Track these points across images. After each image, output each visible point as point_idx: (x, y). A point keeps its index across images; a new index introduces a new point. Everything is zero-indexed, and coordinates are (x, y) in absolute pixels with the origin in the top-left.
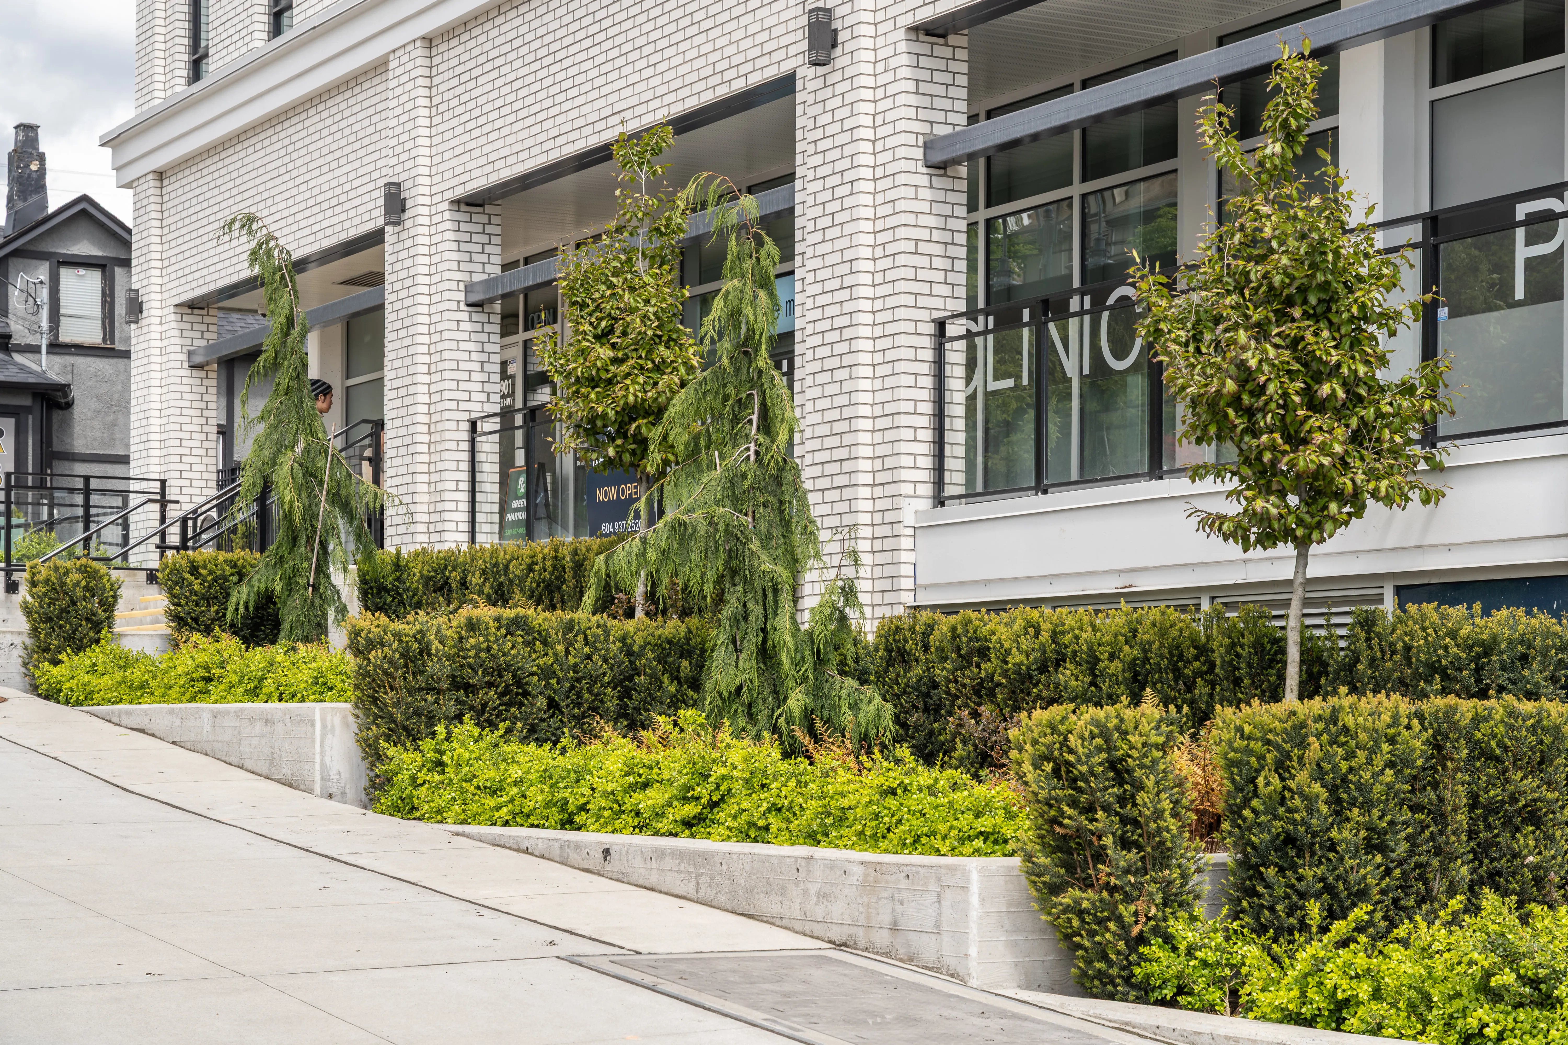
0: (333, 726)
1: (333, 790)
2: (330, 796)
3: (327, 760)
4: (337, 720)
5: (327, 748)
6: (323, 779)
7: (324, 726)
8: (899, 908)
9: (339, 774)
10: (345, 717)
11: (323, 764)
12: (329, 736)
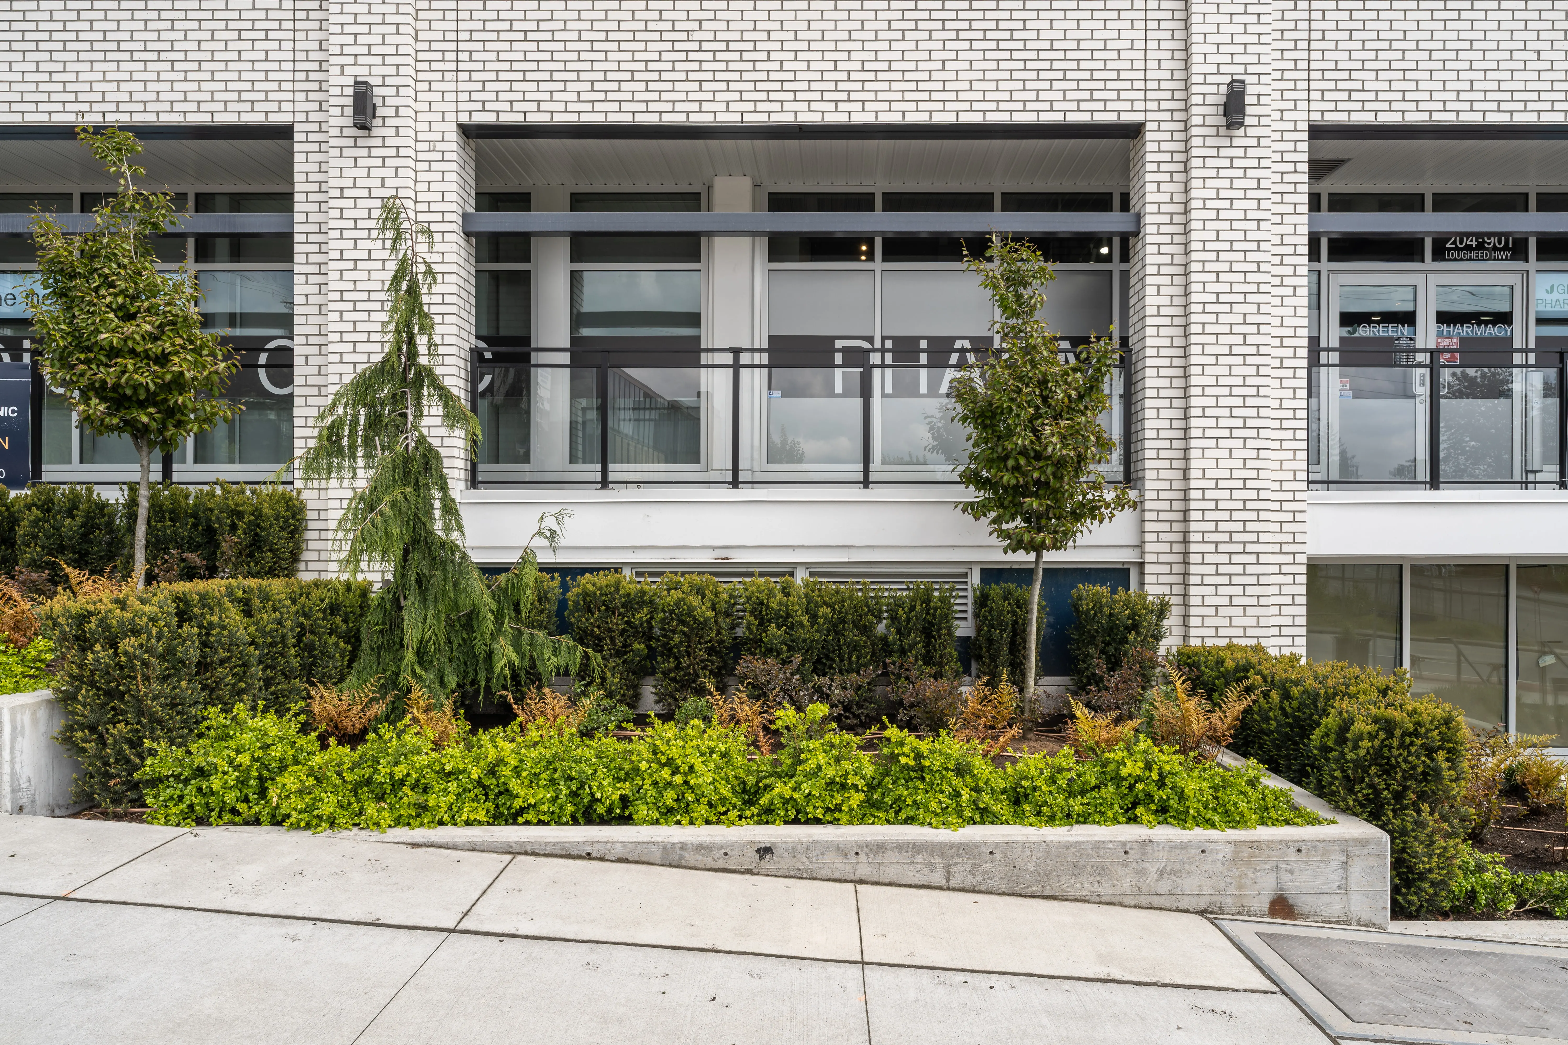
0: (23, 727)
1: (24, 801)
2: (21, 809)
3: (18, 767)
4: (26, 719)
5: (17, 754)
6: (13, 791)
7: (14, 728)
8: (1286, 877)
9: (29, 780)
10: (34, 713)
11: (13, 774)
12: (19, 739)
